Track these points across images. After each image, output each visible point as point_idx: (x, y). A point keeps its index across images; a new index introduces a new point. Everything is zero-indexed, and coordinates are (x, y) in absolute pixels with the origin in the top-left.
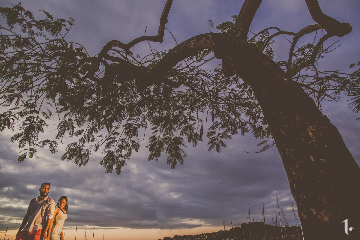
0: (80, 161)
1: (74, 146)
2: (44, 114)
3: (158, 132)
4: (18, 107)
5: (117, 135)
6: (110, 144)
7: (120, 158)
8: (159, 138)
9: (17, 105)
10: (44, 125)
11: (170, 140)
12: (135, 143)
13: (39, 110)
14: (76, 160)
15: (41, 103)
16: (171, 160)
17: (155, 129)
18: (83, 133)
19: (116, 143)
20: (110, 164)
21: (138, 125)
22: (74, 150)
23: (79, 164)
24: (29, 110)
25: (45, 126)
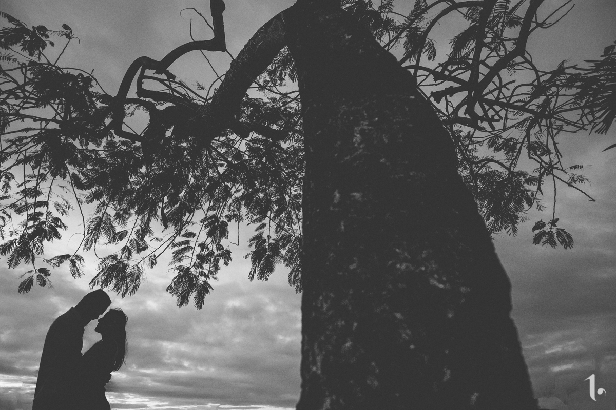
0: (124, 287)
1: (112, 261)
2: (58, 206)
3: (265, 228)
4: (6, 195)
5: (192, 238)
6: (180, 253)
7: (202, 279)
8: (269, 239)
9: (6, 192)
10: (60, 227)
11: (290, 241)
12: (223, 249)
13: (48, 200)
14: (116, 285)
15: (50, 187)
16: (295, 277)
17: (260, 222)
18: (127, 237)
19: (191, 252)
20: (184, 291)
21: (227, 216)
22: (113, 268)
23: (121, 292)
24: (31, 201)
25: (63, 227)
